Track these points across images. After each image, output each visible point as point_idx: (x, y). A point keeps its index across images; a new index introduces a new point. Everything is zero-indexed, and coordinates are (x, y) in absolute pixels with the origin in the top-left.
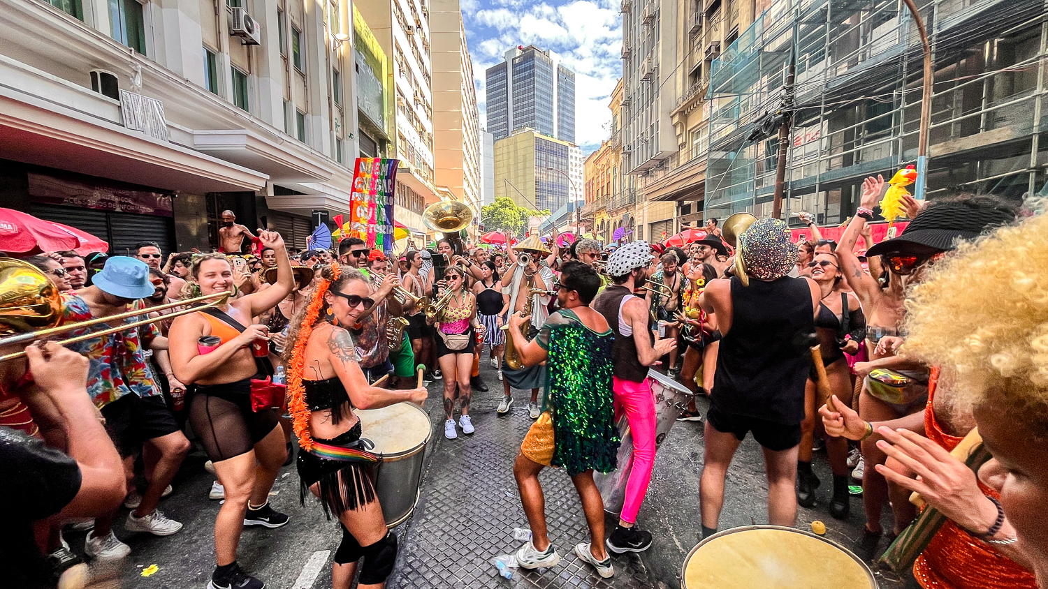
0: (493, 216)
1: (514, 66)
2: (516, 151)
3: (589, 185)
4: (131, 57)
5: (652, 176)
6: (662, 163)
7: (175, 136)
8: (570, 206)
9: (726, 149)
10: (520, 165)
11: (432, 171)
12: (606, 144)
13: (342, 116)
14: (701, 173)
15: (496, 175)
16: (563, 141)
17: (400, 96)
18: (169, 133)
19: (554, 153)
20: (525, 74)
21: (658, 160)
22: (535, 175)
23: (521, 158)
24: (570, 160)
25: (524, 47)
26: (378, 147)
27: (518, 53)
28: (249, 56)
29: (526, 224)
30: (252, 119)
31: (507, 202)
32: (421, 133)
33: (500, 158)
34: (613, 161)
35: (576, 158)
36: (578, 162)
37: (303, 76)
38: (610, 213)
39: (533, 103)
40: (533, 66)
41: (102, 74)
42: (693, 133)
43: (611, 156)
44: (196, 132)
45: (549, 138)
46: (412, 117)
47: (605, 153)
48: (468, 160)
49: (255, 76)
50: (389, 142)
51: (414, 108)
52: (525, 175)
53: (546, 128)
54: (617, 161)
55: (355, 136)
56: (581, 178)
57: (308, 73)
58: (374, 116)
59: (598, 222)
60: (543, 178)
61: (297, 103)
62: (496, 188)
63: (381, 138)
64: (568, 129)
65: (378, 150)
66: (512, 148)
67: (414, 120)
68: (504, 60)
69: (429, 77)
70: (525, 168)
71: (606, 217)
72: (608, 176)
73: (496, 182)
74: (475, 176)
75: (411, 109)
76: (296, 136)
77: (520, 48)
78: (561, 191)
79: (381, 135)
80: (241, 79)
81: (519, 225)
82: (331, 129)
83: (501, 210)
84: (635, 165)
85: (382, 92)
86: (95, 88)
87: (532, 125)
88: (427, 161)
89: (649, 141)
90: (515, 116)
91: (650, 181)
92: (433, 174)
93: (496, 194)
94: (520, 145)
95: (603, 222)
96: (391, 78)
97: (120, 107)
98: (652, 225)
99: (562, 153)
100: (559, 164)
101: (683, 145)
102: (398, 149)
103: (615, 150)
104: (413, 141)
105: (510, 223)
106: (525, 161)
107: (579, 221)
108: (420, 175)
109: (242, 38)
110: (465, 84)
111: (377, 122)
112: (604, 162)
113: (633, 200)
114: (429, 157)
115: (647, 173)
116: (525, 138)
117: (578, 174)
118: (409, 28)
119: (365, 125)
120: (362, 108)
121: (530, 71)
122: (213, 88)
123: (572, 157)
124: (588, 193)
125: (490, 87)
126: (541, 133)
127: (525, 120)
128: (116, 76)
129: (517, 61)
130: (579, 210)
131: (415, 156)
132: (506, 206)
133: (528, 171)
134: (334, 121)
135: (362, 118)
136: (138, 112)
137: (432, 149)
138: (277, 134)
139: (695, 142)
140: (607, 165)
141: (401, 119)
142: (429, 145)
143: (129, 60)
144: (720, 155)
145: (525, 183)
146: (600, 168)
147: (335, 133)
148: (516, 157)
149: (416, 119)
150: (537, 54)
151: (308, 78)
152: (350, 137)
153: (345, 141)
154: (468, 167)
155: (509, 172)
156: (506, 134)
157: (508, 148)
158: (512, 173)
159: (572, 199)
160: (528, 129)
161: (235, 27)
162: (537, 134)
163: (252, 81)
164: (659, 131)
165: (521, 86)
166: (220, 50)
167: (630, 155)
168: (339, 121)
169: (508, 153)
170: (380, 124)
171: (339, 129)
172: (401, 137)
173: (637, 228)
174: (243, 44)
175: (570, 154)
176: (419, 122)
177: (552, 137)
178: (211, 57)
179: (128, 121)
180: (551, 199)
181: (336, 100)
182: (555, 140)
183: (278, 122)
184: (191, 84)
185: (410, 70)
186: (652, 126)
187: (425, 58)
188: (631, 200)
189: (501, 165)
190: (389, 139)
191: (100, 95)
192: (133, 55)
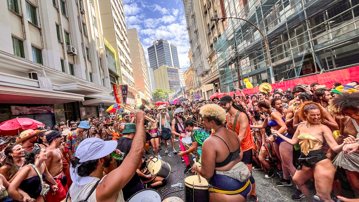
0: (156, 95)
1: (157, 46)
2: (161, 72)
3: (186, 81)
4: (41, 67)
5: (205, 77)
6: (207, 72)
7: (55, 88)
8: (181, 89)
9: (223, 67)
10: (163, 77)
11: (134, 84)
12: (189, 68)
13: (104, 72)
14: (218, 75)
15: (155, 81)
16: (176, 67)
17: (121, 62)
18: (53, 87)
19: (173, 72)
20: (160, 48)
21: (205, 72)
22: (168, 79)
23: (163, 75)
24: (179, 73)
25: (159, 40)
26: (116, 79)
27: (157, 42)
28: (74, 59)
29: (168, 96)
30: (77, 78)
31: (160, 90)
32: (129, 72)
33: (156, 75)
34: (192, 73)
35: (181, 72)
36: (182, 74)
37: (90, 61)
38: (194, 89)
39: (164, 57)
40: (163, 46)
41: (33, 73)
42: (214, 63)
43: (191, 72)
44: (60, 85)
45: (171, 67)
46: (126, 68)
47: (189, 71)
48: (145, 78)
49: (76, 64)
50: (119, 77)
51: (126, 65)
52: (165, 80)
53: (170, 64)
54: (193, 73)
55: (108, 77)
56: (183, 78)
57: (92, 61)
58: (113, 70)
59: (191, 92)
60: (171, 80)
61: (89, 70)
62: (156, 85)
63: (116, 76)
64: (177, 63)
65: (116, 80)
66: (159, 72)
67: (126, 69)
68: (153, 45)
69: (129, 54)
70: (164, 78)
71: (193, 91)
72: (191, 78)
73: (155, 83)
74: (148, 83)
75: (125, 65)
76: (90, 81)
77: (158, 40)
78: (178, 83)
79: (117, 75)
80: (71, 66)
81: (165, 97)
82: (101, 76)
83: (159, 92)
84: (199, 74)
85: (115, 62)
86: (30, 78)
87: (165, 64)
88: (132, 81)
89: (202, 67)
90: (159, 62)
91: (204, 78)
92: (134, 85)
93: (156, 87)
94: (162, 71)
95: (192, 93)
96: (118, 57)
97: (38, 82)
98: (207, 92)
99: (176, 71)
100: (175, 75)
101: (212, 67)
102: (122, 79)
103: (192, 70)
104: (127, 75)
105: (162, 97)
106: (164, 75)
107: (185, 93)
108: (130, 86)
109: (71, 54)
110: (141, 54)
111: (115, 71)
112: (189, 73)
113: (200, 85)
114: (132, 79)
115: (203, 76)
116: (163, 68)
117: (182, 77)
118: (122, 41)
119: (111, 73)
120: (110, 68)
121: (162, 47)
122: (63, 70)
123: (179, 72)
124: (186, 84)
125: (150, 53)
126: (168, 66)
127: (162, 63)
128: (37, 73)
129: (157, 45)
130: (184, 90)
131: (128, 80)
132: (160, 91)
133: (166, 79)
134: (101, 74)
135: (110, 71)
136: (44, 83)
137: (133, 77)
138: (84, 81)
139: (215, 65)
140: (191, 74)
141: (122, 69)
142: (132, 76)
143: (40, 67)
144: (222, 69)
145: (165, 83)
146: (188, 75)
147: (102, 77)
148: (161, 75)
149: (127, 68)
150: (163, 42)
151: (92, 62)
152: (107, 78)
153: (105, 79)
154: (146, 80)
155: (160, 80)
156: (157, 68)
157: (158, 72)
158: (161, 80)
159: (181, 86)
160: (164, 65)
161: (69, 51)
162: (167, 66)
163: (75, 66)
164: (204, 63)
165: (159, 52)
166: (65, 59)
167: (197, 71)
168: (103, 73)
169: (158, 73)
170: (116, 72)
171: (103, 76)
172: (123, 75)
173: (203, 93)
174: (71, 56)
175: (179, 71)
176: (128, 69)
177: (172, 67)
178: (62, 61)
179: (41, 85)
180: (175, 86)
181: (101, 67)
182: (173, 68)
183: (84, 77)
184: (58, 71)
185: (123, 53)
186: (202, 62)
187: (128, 49)
188: (199, 84)
189: (157, 78)
190: (119, 76)
191: (32, 79)
192: (41, 66)
